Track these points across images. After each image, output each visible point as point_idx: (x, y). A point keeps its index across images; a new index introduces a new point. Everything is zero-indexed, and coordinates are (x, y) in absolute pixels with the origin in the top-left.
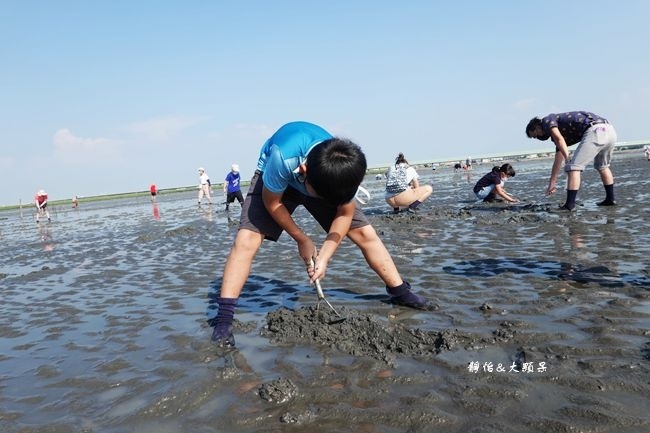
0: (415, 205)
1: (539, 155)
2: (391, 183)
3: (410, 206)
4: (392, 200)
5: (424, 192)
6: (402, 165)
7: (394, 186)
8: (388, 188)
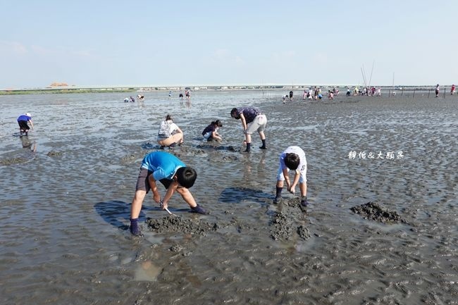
0: (173, 145)
1: (229, 87)
2: (161, 132)
3: (171, 145)
4: (161, 142)
5: (179, 137)
6: (169, 121)
7: (163, 135)
8: (159, 135)
